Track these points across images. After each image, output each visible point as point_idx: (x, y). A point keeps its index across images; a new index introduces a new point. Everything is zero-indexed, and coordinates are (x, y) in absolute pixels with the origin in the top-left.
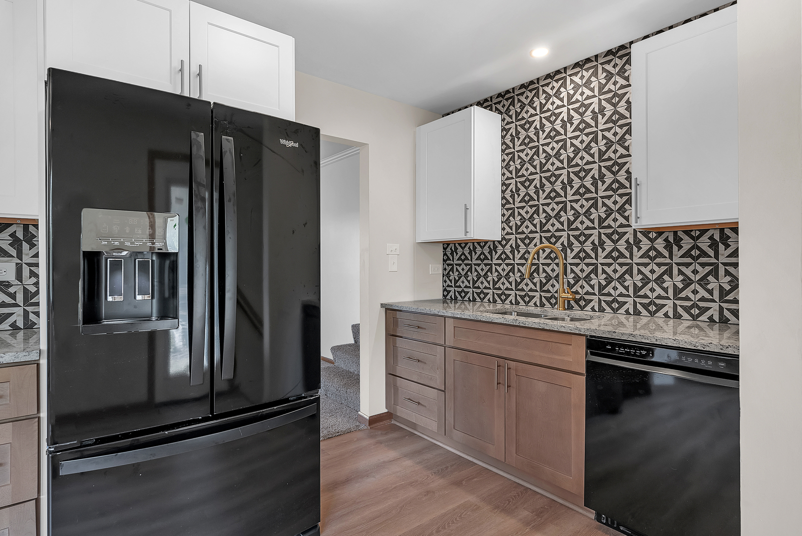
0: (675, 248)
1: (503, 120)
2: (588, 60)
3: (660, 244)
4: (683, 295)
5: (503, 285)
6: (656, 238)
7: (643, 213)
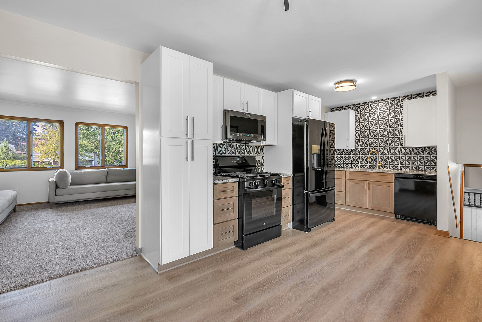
0: (412, 152)
1: (356, 112)
2: (386, 99)
3: (408, 151)
4: (414, 164)
5: (355, 162)
6: (407, 149)
7: (406, 143)
